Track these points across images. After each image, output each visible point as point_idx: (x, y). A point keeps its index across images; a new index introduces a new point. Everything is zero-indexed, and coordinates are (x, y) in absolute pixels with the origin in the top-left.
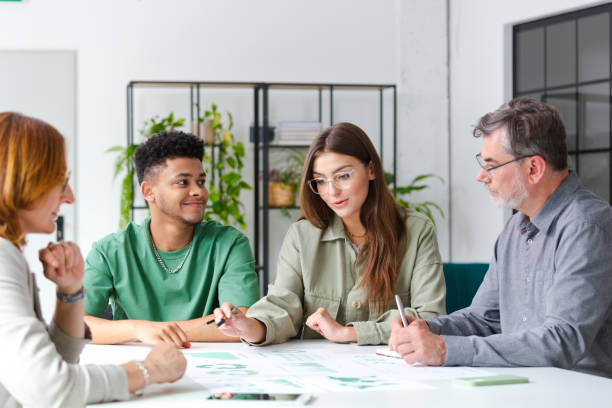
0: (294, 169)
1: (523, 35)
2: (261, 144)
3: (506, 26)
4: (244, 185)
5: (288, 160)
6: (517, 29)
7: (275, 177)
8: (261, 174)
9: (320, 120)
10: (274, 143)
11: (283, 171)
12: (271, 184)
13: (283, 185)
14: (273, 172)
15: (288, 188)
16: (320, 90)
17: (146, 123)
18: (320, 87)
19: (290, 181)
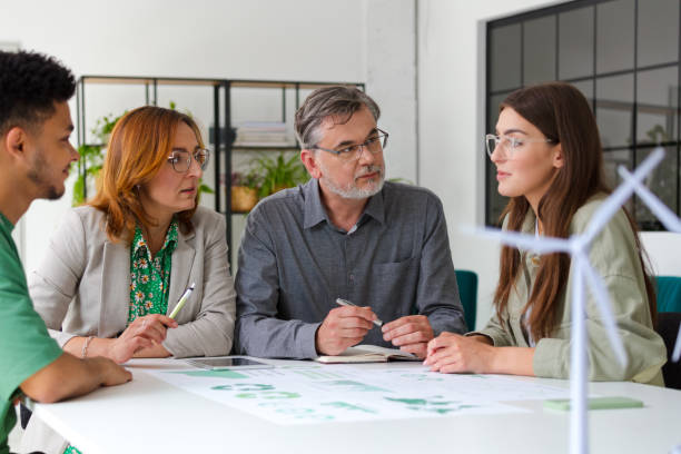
0: (257, 172)
1: (496, 32)
2: (222, 146)
3: (480, 22)
4: (205, 189)
5: (251, 163)
6: (492, 26)
7: (238, 180)
8: (222, 178)
9: (284, 120)
10: (237, 144)
11: (247, 173)
12: (234, 188)
13: (247, 189)
14: (236, 176)
15: (252, 192)
16: (284, 89)
17: (98, 123)
18: (284, 85)
19: (253, 185)
